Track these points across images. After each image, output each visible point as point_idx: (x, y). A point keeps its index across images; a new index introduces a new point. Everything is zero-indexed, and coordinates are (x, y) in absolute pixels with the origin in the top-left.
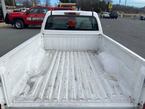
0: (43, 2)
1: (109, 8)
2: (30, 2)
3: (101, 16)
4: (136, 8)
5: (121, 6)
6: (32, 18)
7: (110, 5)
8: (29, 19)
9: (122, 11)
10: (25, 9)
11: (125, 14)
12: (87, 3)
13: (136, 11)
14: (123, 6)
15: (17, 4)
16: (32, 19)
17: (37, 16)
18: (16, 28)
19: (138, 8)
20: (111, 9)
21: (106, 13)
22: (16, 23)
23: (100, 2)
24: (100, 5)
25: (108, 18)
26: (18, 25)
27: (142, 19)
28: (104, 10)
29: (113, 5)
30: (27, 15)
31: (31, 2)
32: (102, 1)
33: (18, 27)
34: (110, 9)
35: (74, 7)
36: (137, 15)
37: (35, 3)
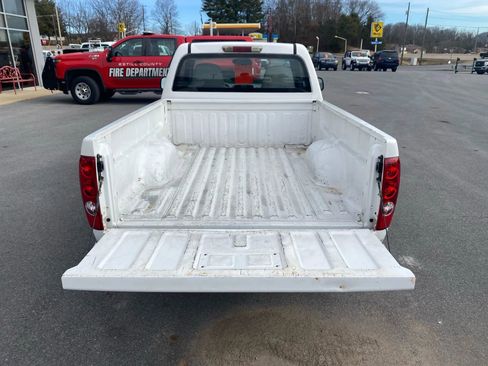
0: (153, 22)
1: (372, 36)
2: (112, 23)
3: (344, 62)
4: (463, 35)
5: (415, 28)
6: (125, 71)
7: (377, 26)
8: (117, 72)
9: (419, 44)
10: (101, 43)
11: (426, 56)
12: (298, 22)
13: (465, 43)
14: (420, 28)
15: (68, 30)
16: (124, 74)
17: (138, 62)
18: (76, 101)
19: (470, 35)
20: (379, 40)
21: (363, 52)
22: (77, 87)
23: (343, 16)
24: (342, 28)
25: (368, 68)
26: (82, 92)
27: (479, 69)
28: (354, 44)
29: (387, 29)
30: (108, 60)
31: (115, 22)
32: (348, 14)
33: (81, 97)
34: (374, 40)
35: (256, 35)
36: (462, 57)
37: (127, 26)
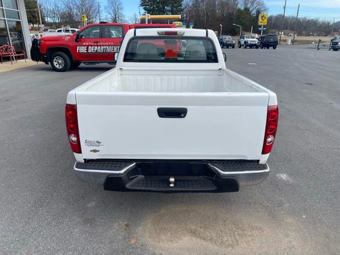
0: (105, 14)
1: (260, 24)
2: (77, 15)
3: (239, 42)
4: (324, 23)
5: (290, 18)
6: (87, 48)
7: (262, 17)
8: (82, 49)
9: (292, 29)
10: (70, 29)
11: (297, 38)
12: (207, 14)
13: (326, 29)
14: (293, 18)
15: (46, 20)
16: (87, 50)
17: (97, 42)
18: (54, 69)
19: (328, 23)
20: (264, 26)
21: (253, 35)
22: (55, 59)
23: (239, 10)
24: (239, 18)
25: (256, 46)
26: (58, 63)
27: (334, 47)
28: (247, 29)
29: (270, 19)
30: (76, 41)
31: (79, 14)
32: (243, 8)
33: (57, 66)
34: (260, 26)
35: (178, 23)
36: (323, 39)
37: (87, 17)
